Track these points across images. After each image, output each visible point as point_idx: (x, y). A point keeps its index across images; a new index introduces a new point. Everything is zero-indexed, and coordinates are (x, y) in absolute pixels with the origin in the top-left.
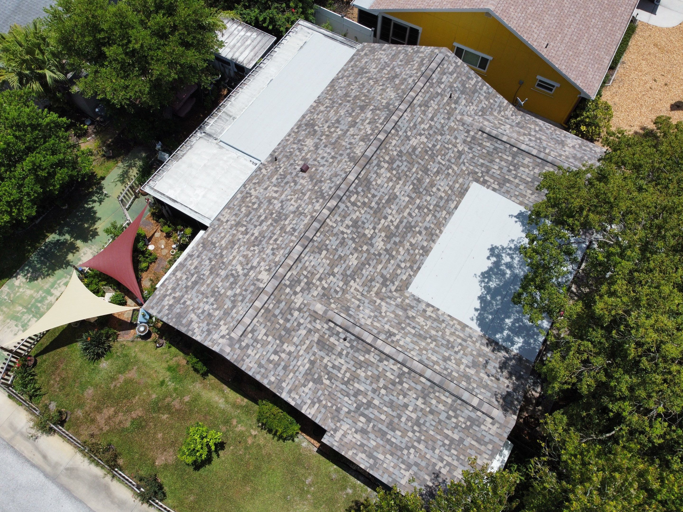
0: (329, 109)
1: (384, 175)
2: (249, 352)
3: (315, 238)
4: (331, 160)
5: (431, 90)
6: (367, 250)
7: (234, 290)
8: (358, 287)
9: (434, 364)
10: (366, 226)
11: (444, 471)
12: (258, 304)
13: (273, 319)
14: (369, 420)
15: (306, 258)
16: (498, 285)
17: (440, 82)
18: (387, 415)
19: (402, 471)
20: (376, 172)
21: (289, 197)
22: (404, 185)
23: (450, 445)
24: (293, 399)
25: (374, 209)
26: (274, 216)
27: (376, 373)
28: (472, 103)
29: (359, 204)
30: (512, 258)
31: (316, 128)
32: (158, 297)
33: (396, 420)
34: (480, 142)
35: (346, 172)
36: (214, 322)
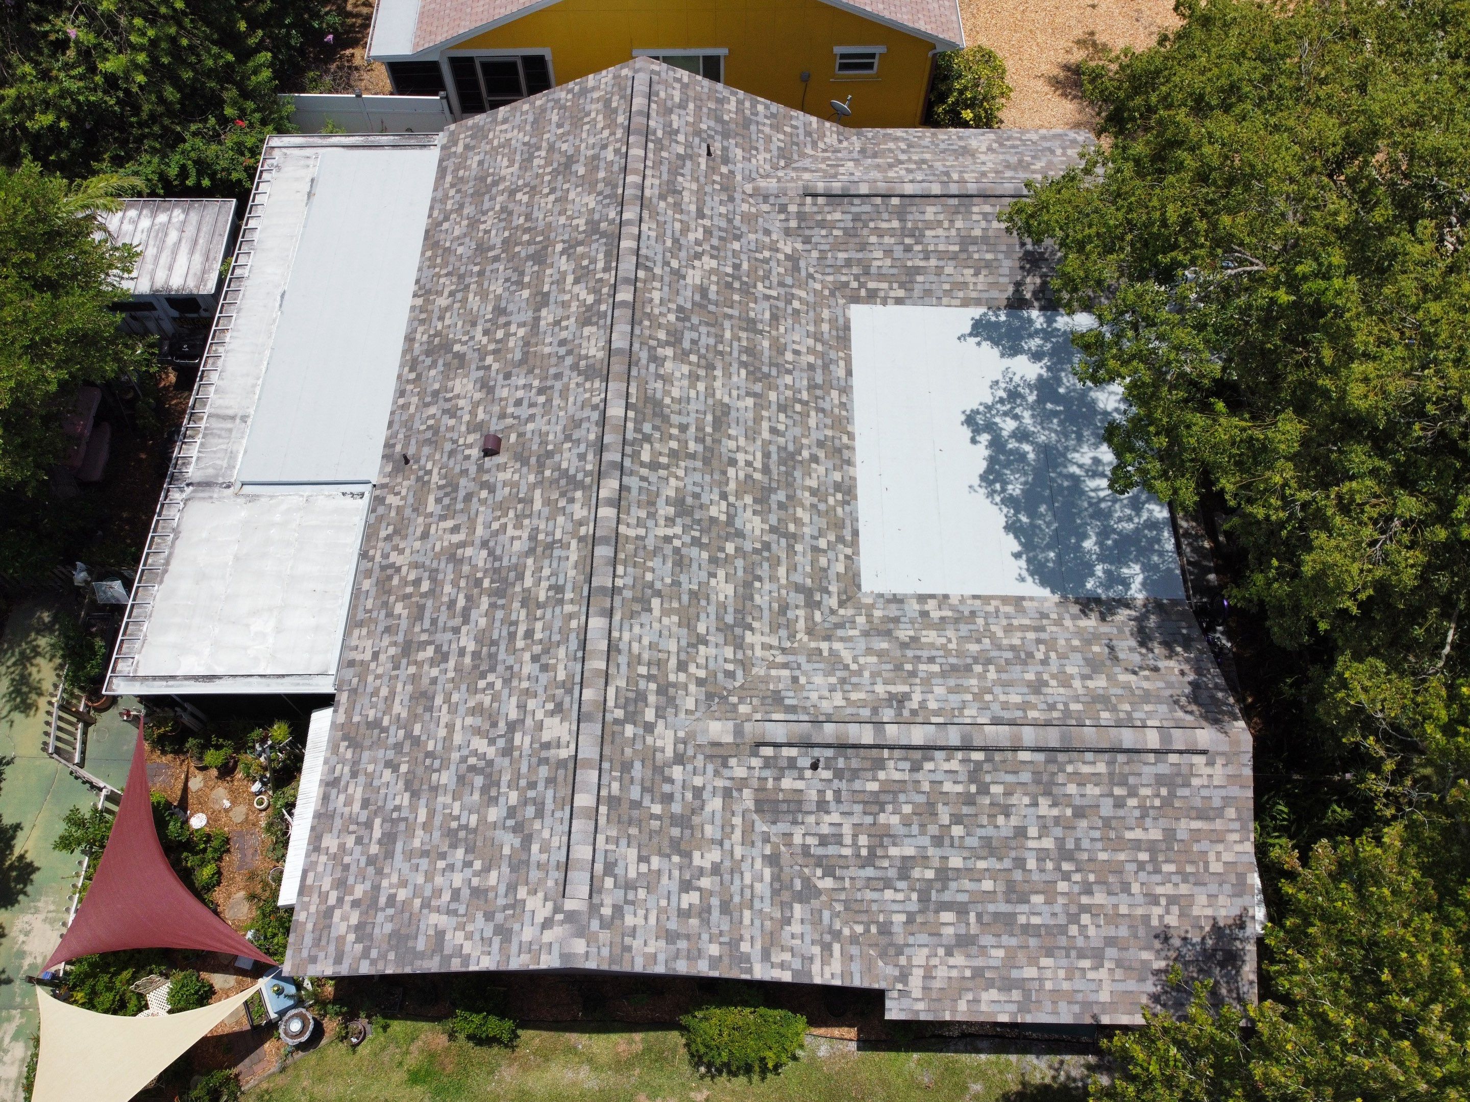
0: (459, 296)
1: (678, 374)
2: (629, 920)
3: (619, 582)
4: (542, 399)
5: (665, 154)
6: (737, 549)
7: (502, 800)
8: (766, 639)
9: (1025, 711)
10: (705, 499)
11: (1172, 920)
12: (584, 800)
13: (635, 813)
14: (961, 910)
15: (626, 636)
16: (1025, 483)
17: (672, 133)
18: (992, 874)
19: (1091, 975)
20: (658, 376)
21: (495, 526)
22: (728, 375)
23: (1153, 860)
24: (783, 966)
25: (700, 456)
26: (486, 583)
27: (922, 799)
28: (757, 149)
29: (664, 460)
30: (1016, 417)
31: (457, 348)
32: (310, 926)
33: (1018, 875)
34: (819, 217)
35: (595, 407)
36: (501, 901)
